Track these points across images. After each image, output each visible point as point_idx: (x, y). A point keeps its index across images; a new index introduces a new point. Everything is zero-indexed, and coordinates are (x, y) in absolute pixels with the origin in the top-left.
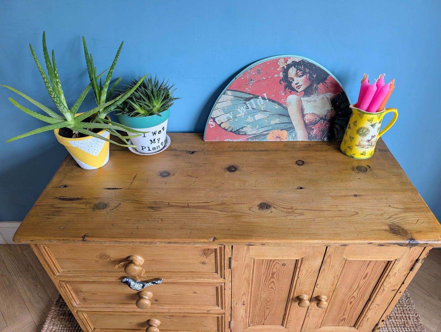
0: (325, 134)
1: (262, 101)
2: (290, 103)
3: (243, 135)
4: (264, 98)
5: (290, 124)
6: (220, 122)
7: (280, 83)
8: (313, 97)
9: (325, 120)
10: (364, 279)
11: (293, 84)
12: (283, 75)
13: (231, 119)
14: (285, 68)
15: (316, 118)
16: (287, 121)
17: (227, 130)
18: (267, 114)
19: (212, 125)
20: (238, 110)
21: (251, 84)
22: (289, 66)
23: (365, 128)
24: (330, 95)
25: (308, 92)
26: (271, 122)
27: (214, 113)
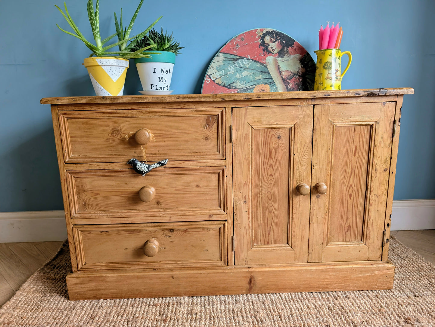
0: (300, 87)
1: (247, 61)
2: (268, 62)
3: (233, 89)
4: (248, 59)
5: (271, 79)
6: (215, 79)
7: (259, 47)
8: (286, 58)
9: (298, 75)
10: (355, 155)
11: (269, 48)
12: (261, 41)
13: (223, 76)
14: (262, 36)
15: (291, 74)
16: (268, 77)
17: (220, 85)
18: (252, 71)
19: (208, 81)
20: (229, 68)
21: (237, 48)
22: (265, 35)
23: (328, 62)
24: (298, 56)
25: (281, 53)
26: (256, 78)
27: (209, 72)
